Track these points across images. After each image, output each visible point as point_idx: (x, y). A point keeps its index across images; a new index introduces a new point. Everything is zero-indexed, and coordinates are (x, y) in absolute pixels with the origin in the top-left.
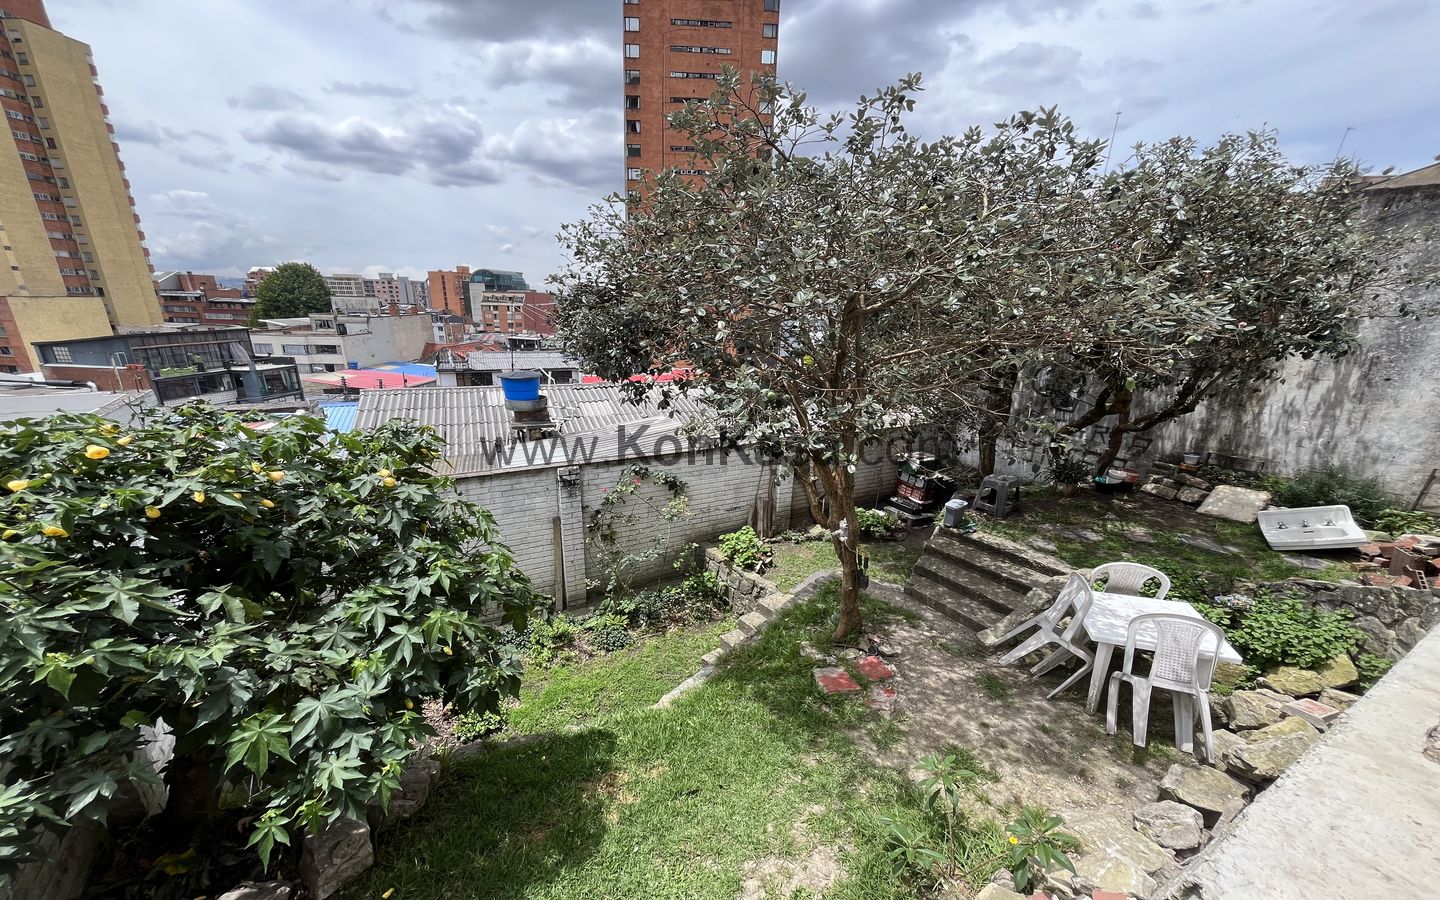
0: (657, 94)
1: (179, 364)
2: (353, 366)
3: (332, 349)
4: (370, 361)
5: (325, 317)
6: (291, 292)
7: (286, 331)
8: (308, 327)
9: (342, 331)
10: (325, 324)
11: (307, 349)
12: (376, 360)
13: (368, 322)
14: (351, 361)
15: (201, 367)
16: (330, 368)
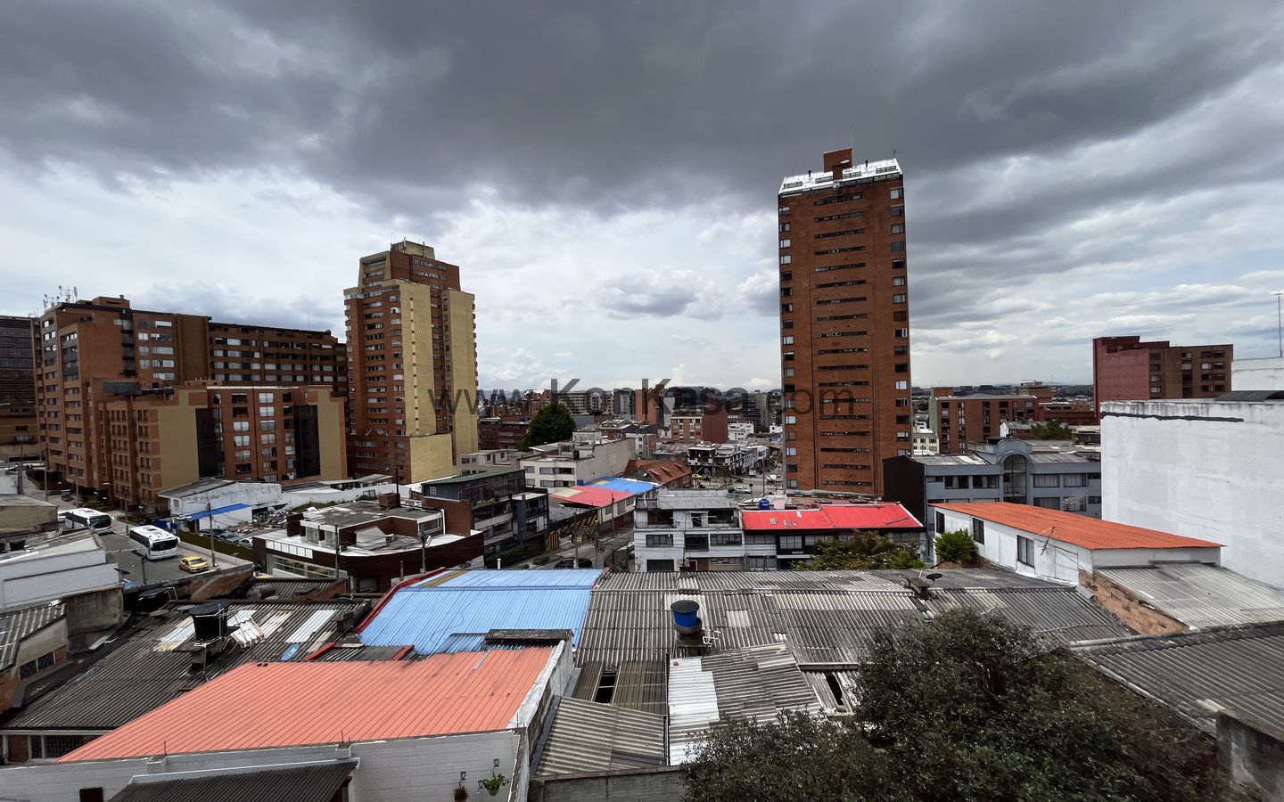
0: (805, 284)
1: (486, 497)
2: (580, 483)
3: (568, 471)
4: (591, 477)
5: (567, 444)
6: (549, 423)
7: (543, 455)
8: (555, 452)
9: (577, 457)
10: (566, 449)
11: (554, 471)
12: (596, 476)
13: (593, 449)
14: (580, 479)
15: (497, 500)
16: (566, 484)
